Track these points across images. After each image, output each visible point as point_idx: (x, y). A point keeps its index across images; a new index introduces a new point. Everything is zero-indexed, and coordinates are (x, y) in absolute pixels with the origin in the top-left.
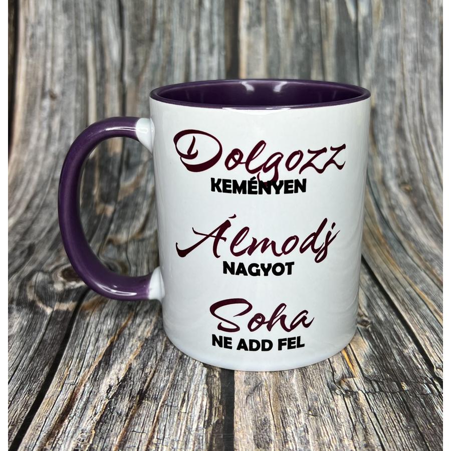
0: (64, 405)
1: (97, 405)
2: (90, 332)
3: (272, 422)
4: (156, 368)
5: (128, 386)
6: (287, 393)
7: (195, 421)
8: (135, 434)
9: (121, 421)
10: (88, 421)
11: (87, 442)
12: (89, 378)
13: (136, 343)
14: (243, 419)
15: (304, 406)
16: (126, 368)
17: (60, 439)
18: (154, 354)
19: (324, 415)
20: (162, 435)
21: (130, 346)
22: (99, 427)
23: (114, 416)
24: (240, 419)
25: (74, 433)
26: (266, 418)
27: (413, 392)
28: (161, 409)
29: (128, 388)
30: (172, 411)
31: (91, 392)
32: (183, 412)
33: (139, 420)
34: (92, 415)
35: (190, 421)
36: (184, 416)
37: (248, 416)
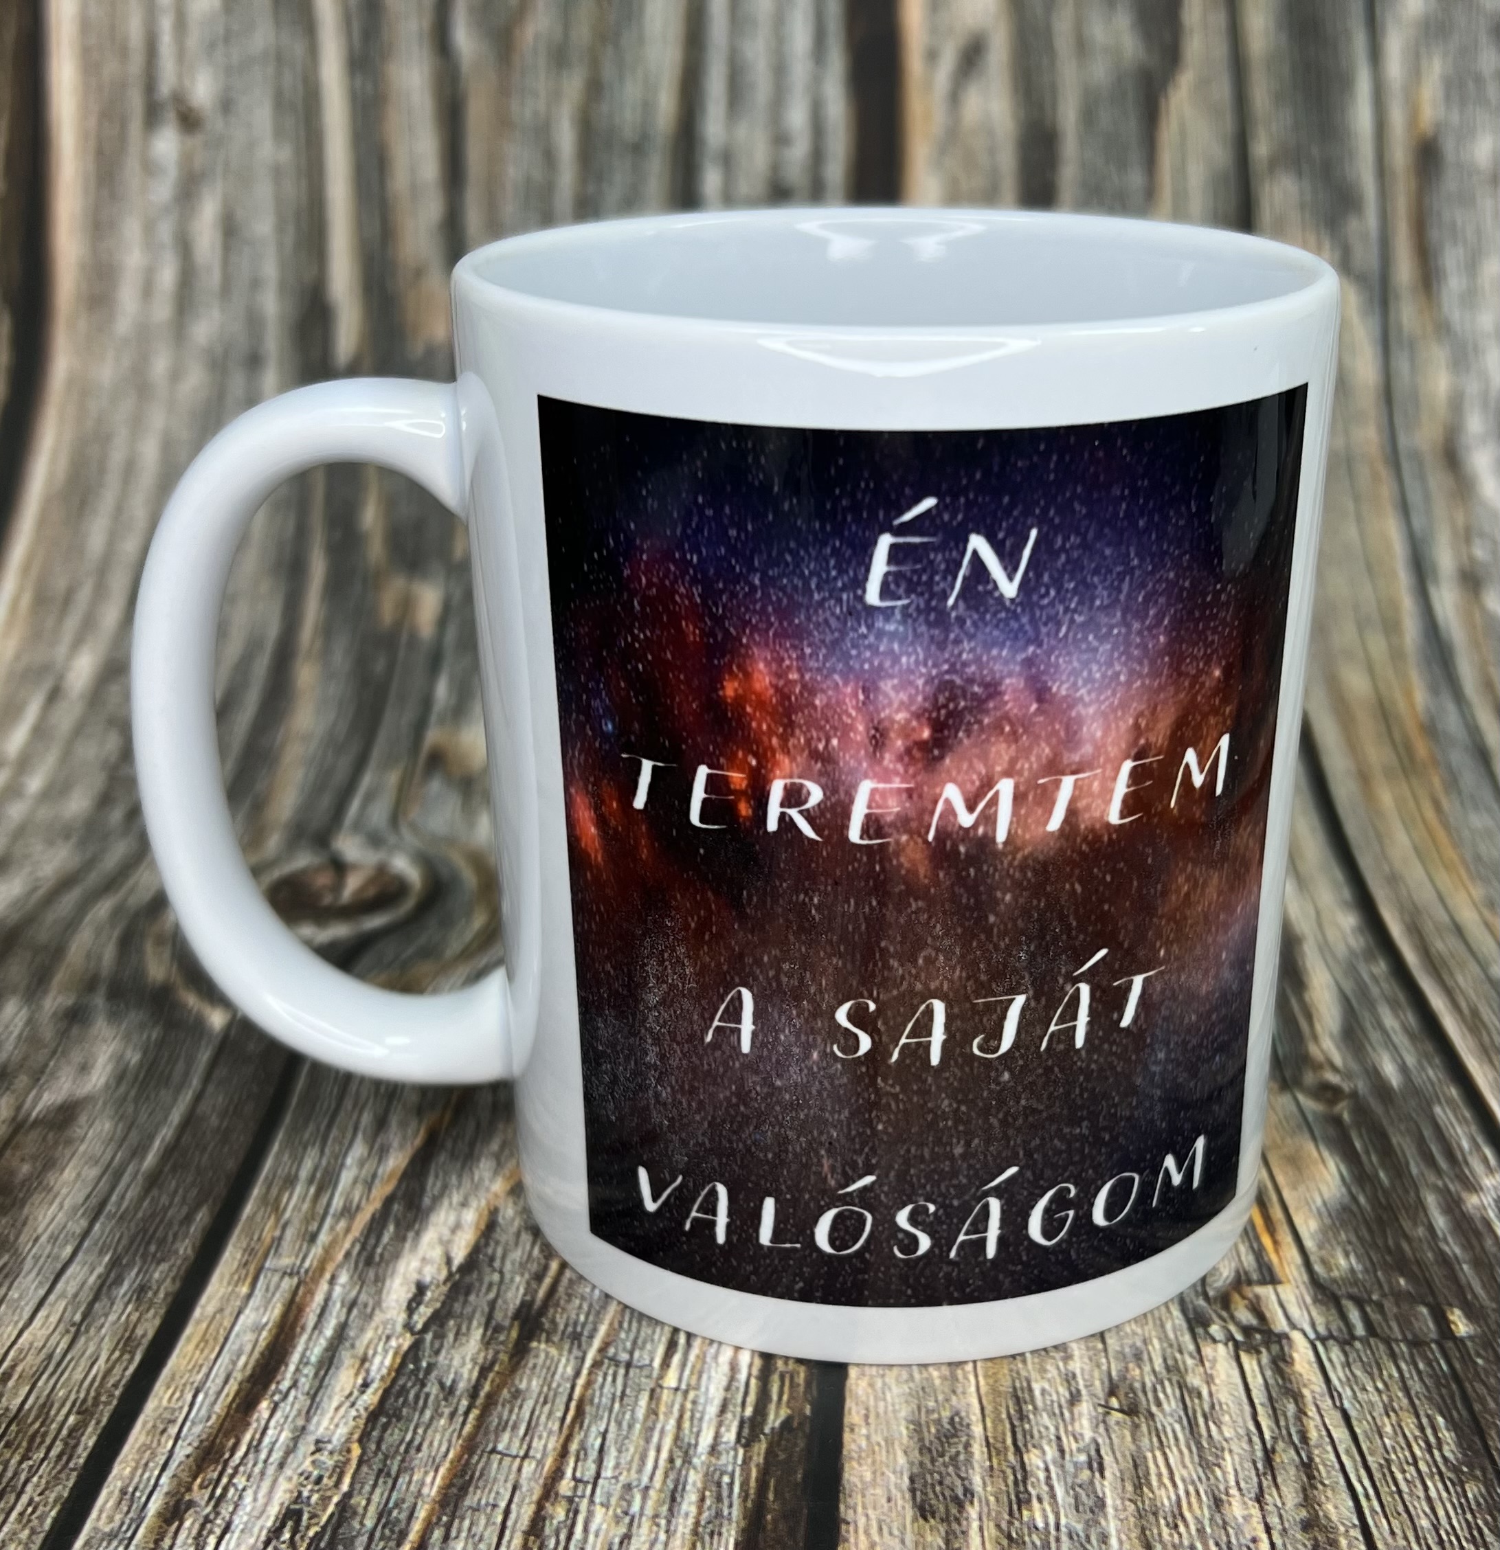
0: (259, 1348)
1: (370, 1353)
3: (977, 1430)
5: (484, 1289)
7: (711, 1419)
8: (500, 1463)
9: (452, 1415)
10: (337, 1409)
11: (331, 1483)
12: (348, 1255)
14: (878, 1415)
15: (1092, 1376)
16: (478, 1222)
17: (241, 1469)
20: (592, 1468)
22: (375, 1434)
23: (428, 1395)
24: (867, 1417)
25: (290, 1451)
26: (957, 1413)
28: (593, 1377)
29: (481, 1294)
30: (630, 1383)
31: (353, 1304)
32: (669, 1388)
33: (516, 1410)
34: (354, 1387)
35: (692, 1418)
36: (670, 1402)
37: (894, 1405)
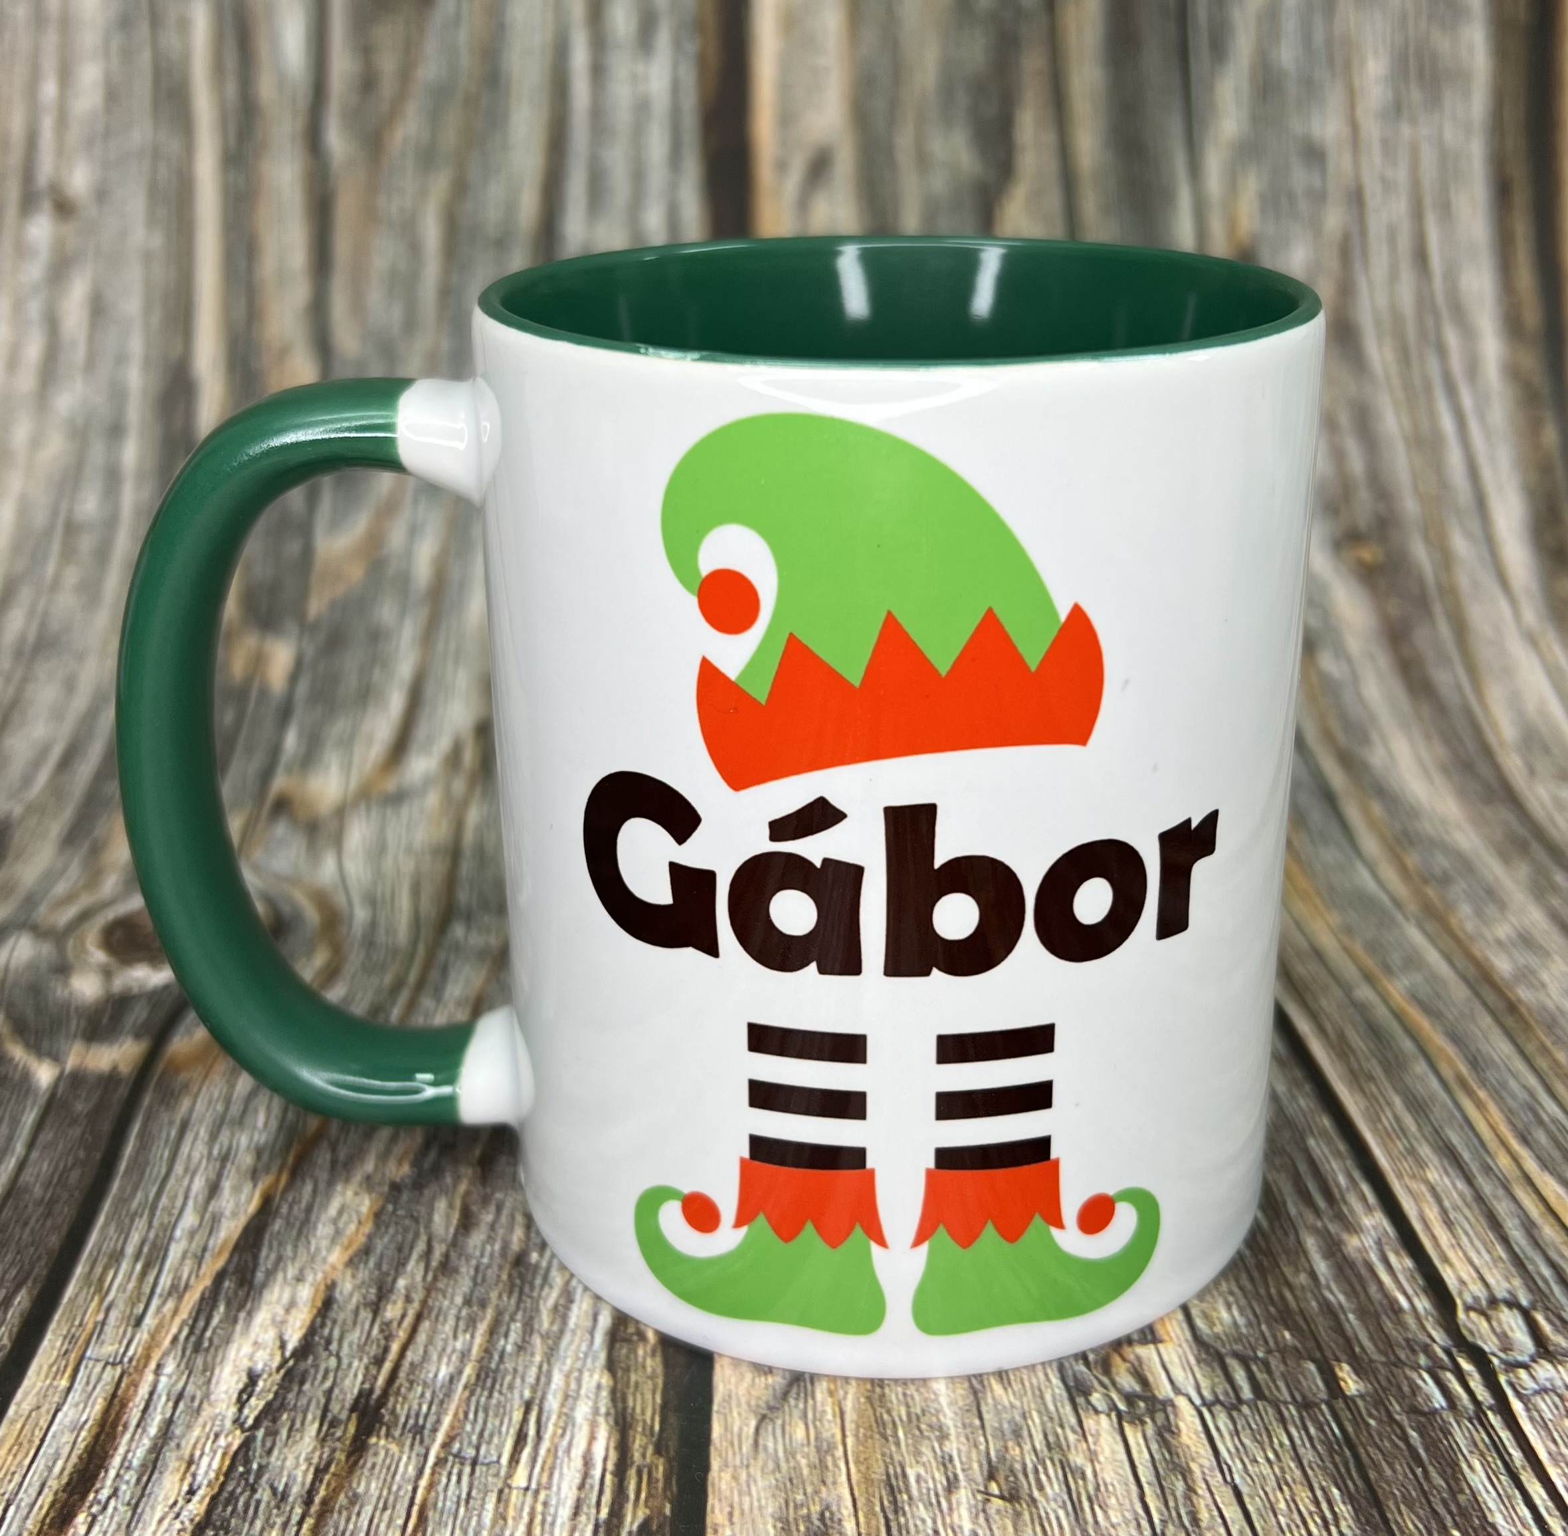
0: (77, 1452)
1: (198, 1453)
2: (189, 1156)
3: (849, 1526)
4: (424, 1303)
5: (319, 1377)
6: (908, 1406)
7: (563, 1524)
9: (285, 1526)
10: (161, 1521)
12: (175, 1339)
13: (357, 1200)
14: (742, 1513)
15: (970, 1458)
16: (314, 1300)
18: (421, 1246)
19: (1046, 1497)
21: (333, 1210)
23: (258, 1502)
24: (731, 1514)
26: (828, 1507)
27: (1379, 1403)
28: (436, 1477)
29: (317, 1383)
30: (476, 1483)
31: (180, 1397)
32: (518, 1488)
33: (354, 1518)
34: (179, 1495)
35: (543, 1522)
36: (519, 1504)
37: (759, 1500)
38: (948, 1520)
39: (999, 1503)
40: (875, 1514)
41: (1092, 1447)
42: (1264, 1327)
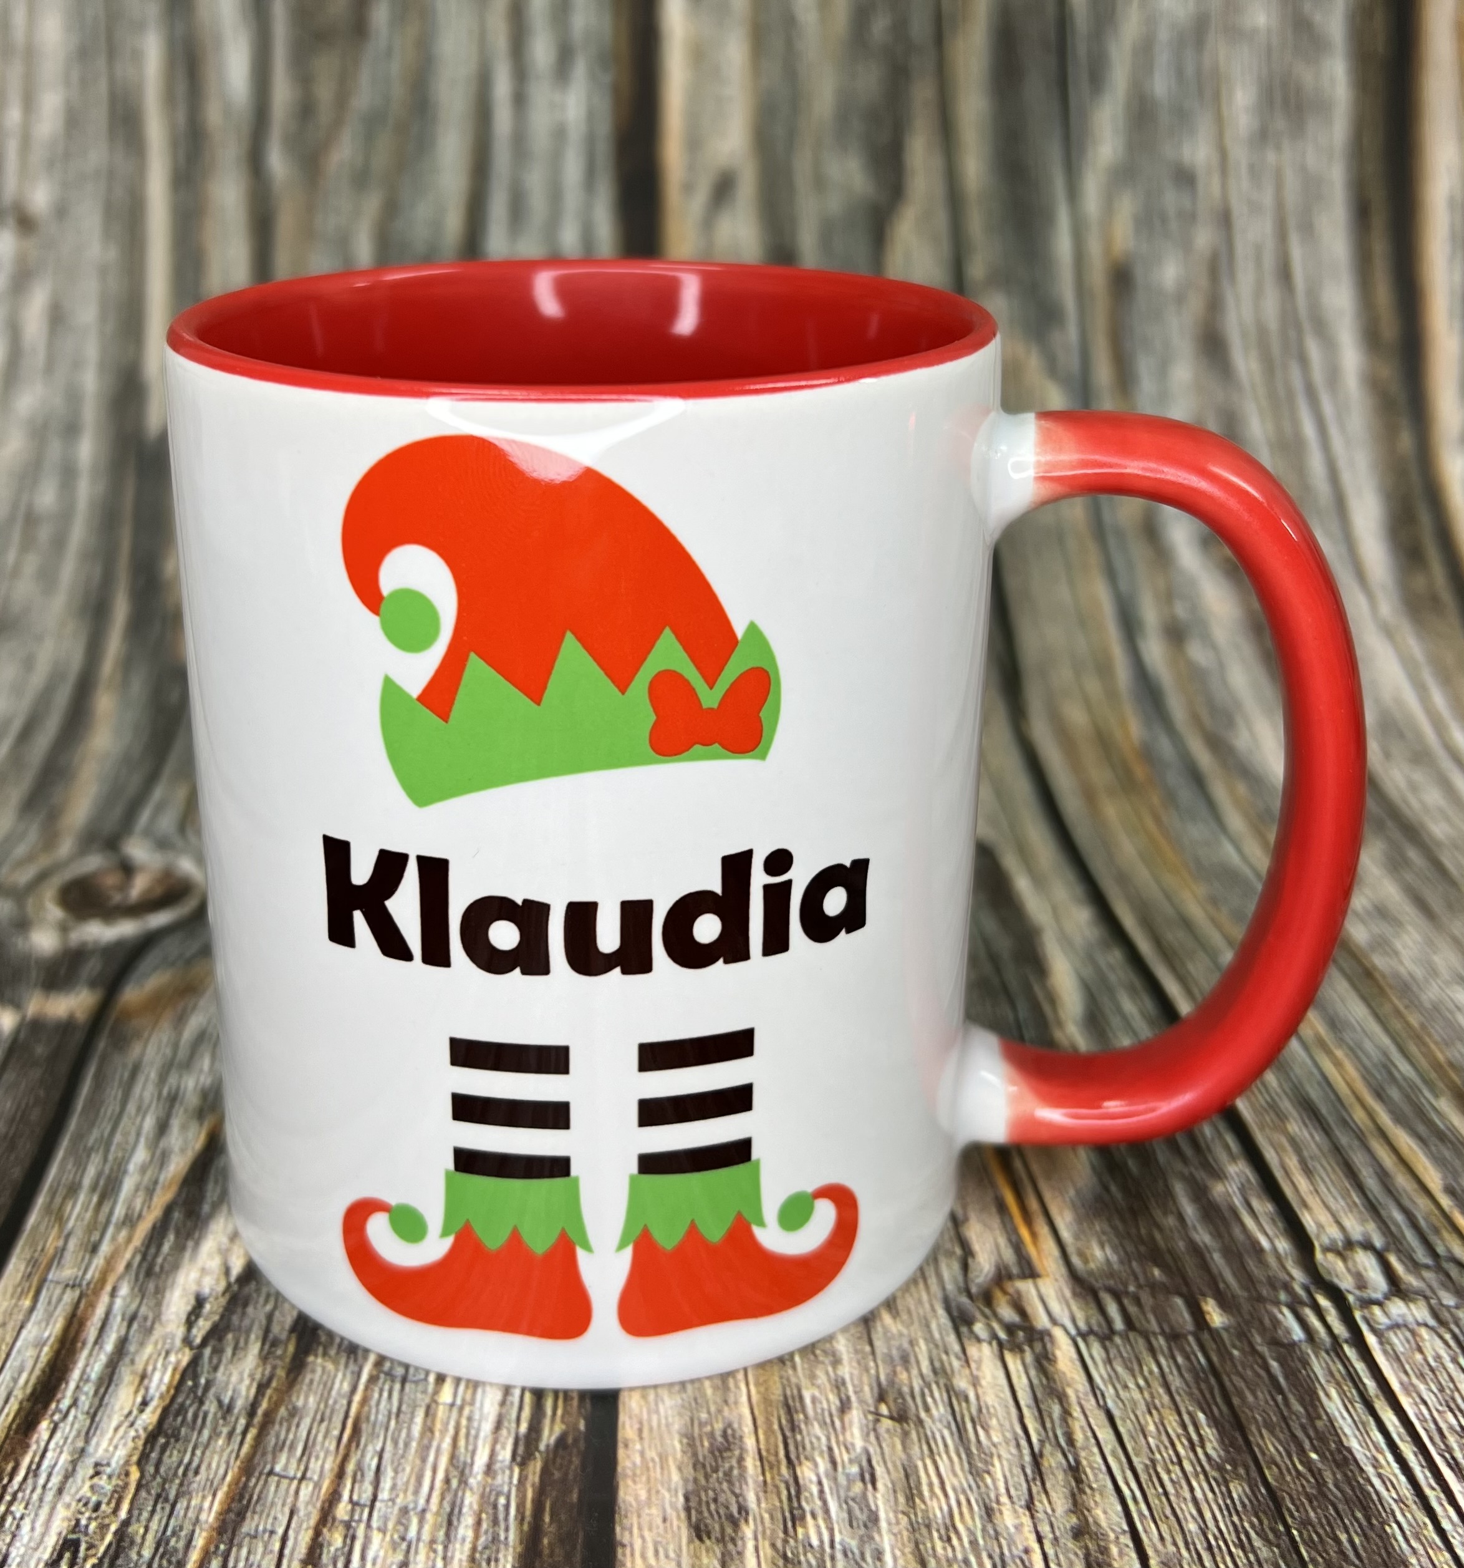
0: (40, 1365)
1: (150, 1368)
7: (485, 1439)
8: (277, 1487)
9: (230, 1435)
10: (116, 1428)
11: (109, 1510)
14: (651, 1429)
15: (861, 1381)
17: (20, 1495)
19: (931, 1416)
20: (368, 1489)
22: (154, 1455)
23: (205, 1417)
24: (640, 1431)
25: (68, 1475)
26: (730, 1425)
27: (1242, 1336)
28: (369, 1391)
29: (259, 1305)
30: (405, 1398)
32: (445, 1404)
33: (293, 1429)
34: (133, 1404)
35: (468, 1435)
36: (445, 1420)
37: (666, 1418)
38: (841, 1438)
39: (886, 1423)
40: (773, 1432)
41: (975, 1372)
42: (1134, 1264)
